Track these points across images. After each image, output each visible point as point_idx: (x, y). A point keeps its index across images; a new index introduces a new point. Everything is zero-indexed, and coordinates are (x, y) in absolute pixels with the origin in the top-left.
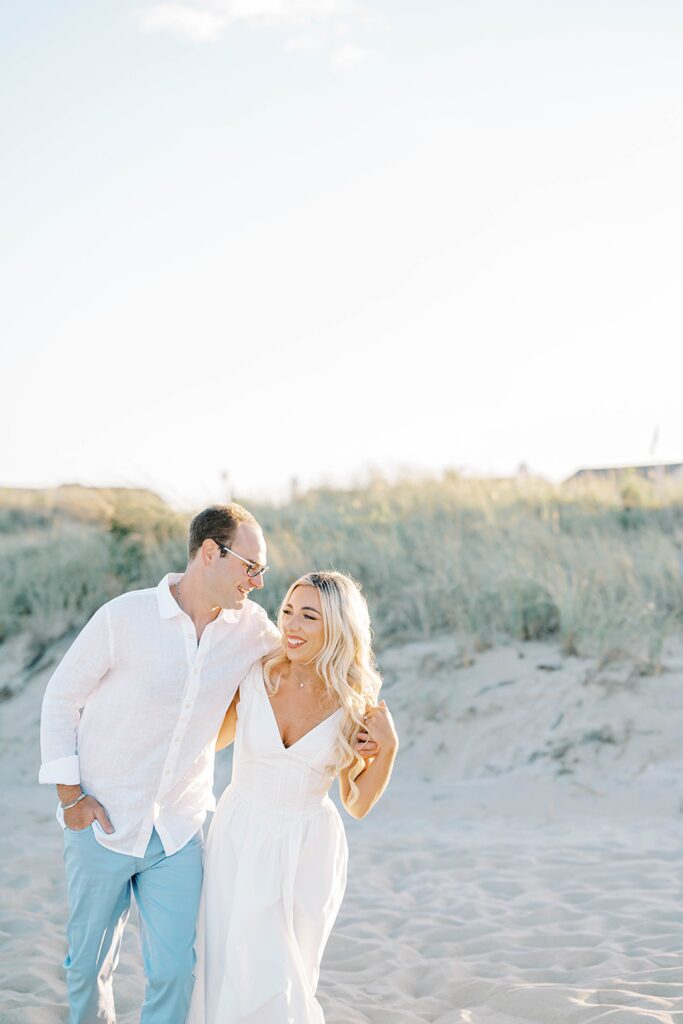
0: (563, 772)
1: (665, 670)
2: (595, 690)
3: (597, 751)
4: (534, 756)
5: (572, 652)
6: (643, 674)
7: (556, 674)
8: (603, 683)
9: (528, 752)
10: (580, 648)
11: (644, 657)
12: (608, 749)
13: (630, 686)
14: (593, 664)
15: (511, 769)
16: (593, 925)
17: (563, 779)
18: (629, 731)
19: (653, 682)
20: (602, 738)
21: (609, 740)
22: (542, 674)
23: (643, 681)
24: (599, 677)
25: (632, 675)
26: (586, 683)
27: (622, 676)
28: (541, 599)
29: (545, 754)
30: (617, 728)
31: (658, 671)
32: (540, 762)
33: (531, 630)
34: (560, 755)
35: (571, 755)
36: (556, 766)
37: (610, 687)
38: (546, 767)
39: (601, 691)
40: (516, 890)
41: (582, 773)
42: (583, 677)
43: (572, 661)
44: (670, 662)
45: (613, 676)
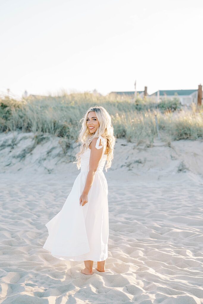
0: (129, 170)
1: (153, 146)
2: (136, 151)
3: (138, 165)
4: (122, 166)
5: (130, 141)
6: (148, 147)
7: (125, 147)
8: (138, 149)
10: (132, 140)
11: (148, 143)
13: (145, 150)
14: (135, 144)
15: (116, 169)
16: (144, 200)
17: (130, 171)
18: (145, 160)
19: (151, 149)
20: (139, 162)
21: (141, 163)
22: (122, 146)
23: (148, 149)
24: (137, 147)
25: (145, 147)
26: (134, 149)
27: (143, 147)
28: (121, 128)
29: (125, 166)
30: (142, 160)
31: (152, 146)
32: (124, 168)
33: (118, 136)
34: (128, 166)
35: (131, 166)
36: (128, 168)
37: (140, 150)
38: (125, 169)
39: (138, 151)
40: (124, 194)
41: (134, 170)
42: (133, 147)
43: (130, 143)
44: (154, 144)
45: (141, 147)
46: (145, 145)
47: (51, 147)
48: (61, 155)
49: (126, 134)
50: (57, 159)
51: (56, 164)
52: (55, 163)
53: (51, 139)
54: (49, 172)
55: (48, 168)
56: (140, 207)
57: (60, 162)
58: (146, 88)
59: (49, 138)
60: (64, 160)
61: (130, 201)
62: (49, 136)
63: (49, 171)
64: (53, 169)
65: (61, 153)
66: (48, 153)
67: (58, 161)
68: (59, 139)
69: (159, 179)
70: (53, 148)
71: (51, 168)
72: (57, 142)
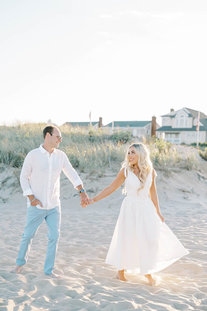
1: (105, 176)
2: (89, 181)
3: (90, 194)
4: (75, 195)
6: (100, 177)
8: (90, 179)
9: (74, 194)
10: (84, 171)
11: (100, 173)
12: (93, 193)
13: (97, 180)
14: (88, 174)
15: (69, 198)
16: (95, 226)
18: (97, 190)
19: (103, 179)
21: (93, 192)
23: (100, 178)
24: (90, 177)
25: (97, 177)
26: (86, 179)
27: (95, 177)
28: (75, 159)
29: (78, 195)
30: (94, 189)
31: (103, 176)
32: (76, 196)
37: (92, 180)
39: (90, 181)
40: (76, 221)
42: (86, 177)
43: (82, 173)
44: (106, 174)
45: (93, 177)
46: (97, 175)
47: (6, 177)
48: (16, 185)
49: (79, 164)
50: (11, 188)
51: (11, 194)
52: (10, 192)
53: (6, 169)
54: (3, 202)
55: (3, 198)
56: (91, 233)
57: (14, 191)
58: (101, 119)
59: (4, 168)
60: (19, 190)
61: (82, 227)
62: (4, 166)
63: (3, 200)
64: (8, 199)
65: (16, 183)
66: (3, 183)
67: (13, 191)
68: (14, 169)
69: (109, 207)
70: (8, 178)
71: (6, 198)
72: (12, 172)
